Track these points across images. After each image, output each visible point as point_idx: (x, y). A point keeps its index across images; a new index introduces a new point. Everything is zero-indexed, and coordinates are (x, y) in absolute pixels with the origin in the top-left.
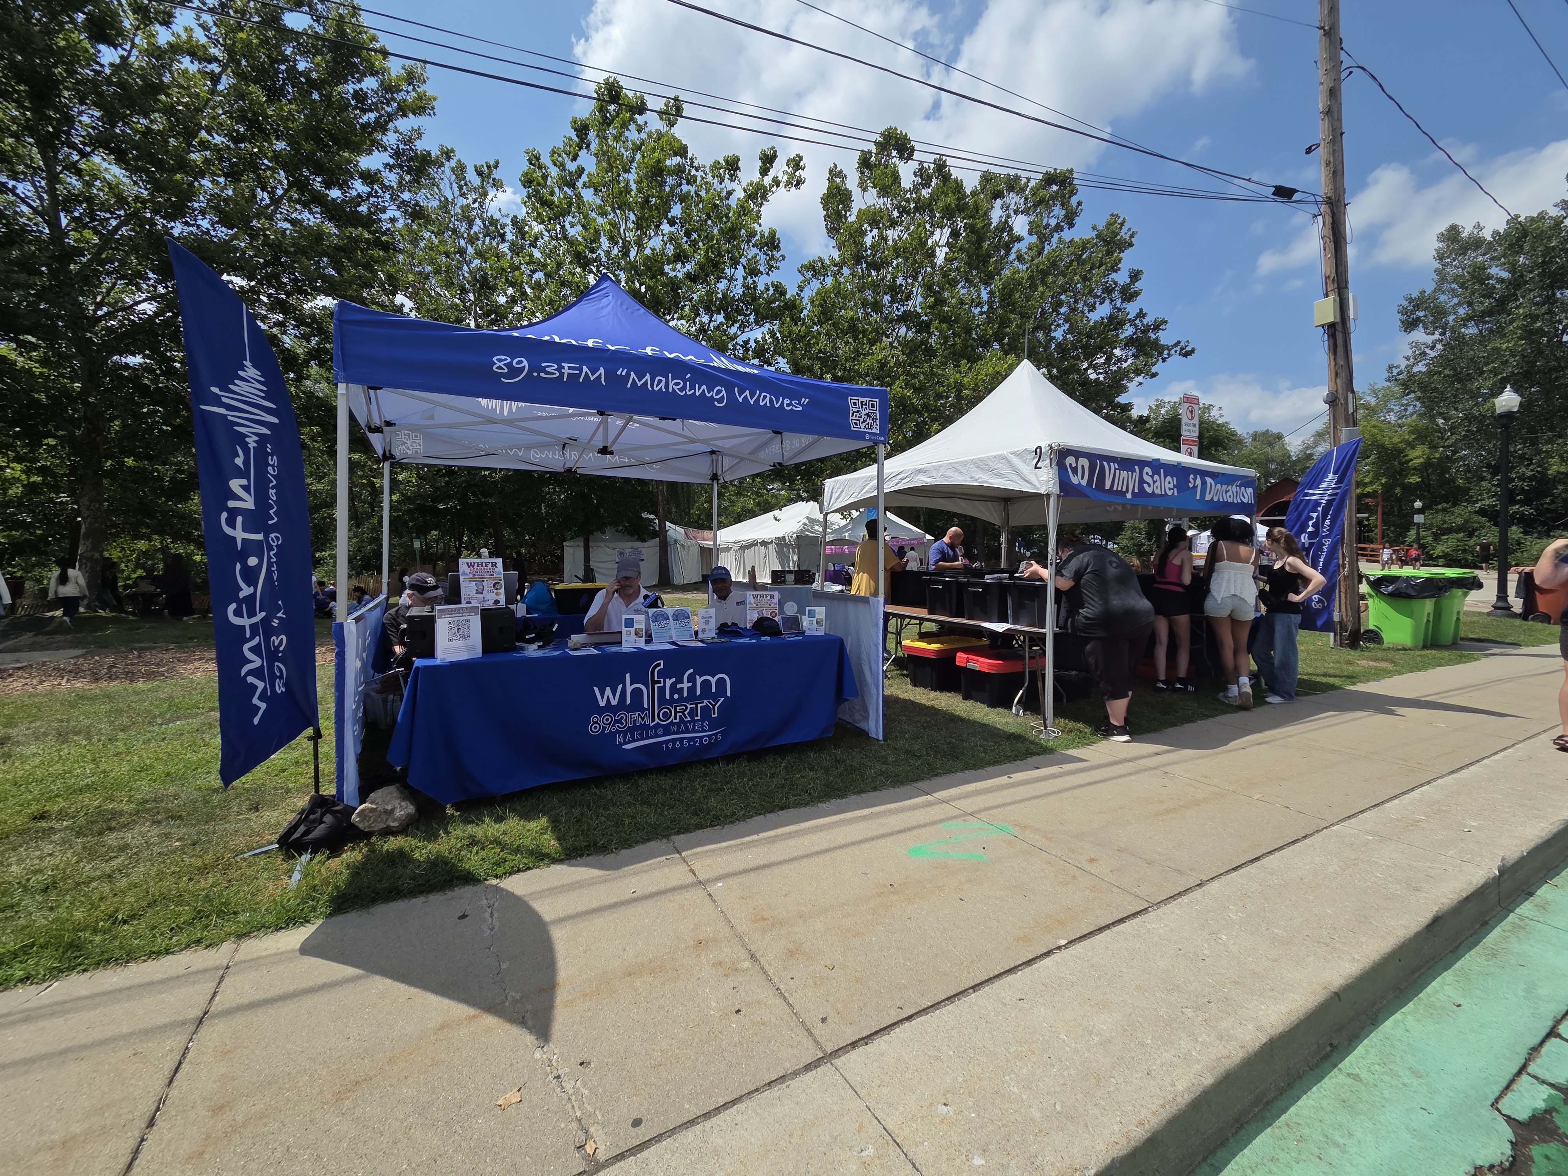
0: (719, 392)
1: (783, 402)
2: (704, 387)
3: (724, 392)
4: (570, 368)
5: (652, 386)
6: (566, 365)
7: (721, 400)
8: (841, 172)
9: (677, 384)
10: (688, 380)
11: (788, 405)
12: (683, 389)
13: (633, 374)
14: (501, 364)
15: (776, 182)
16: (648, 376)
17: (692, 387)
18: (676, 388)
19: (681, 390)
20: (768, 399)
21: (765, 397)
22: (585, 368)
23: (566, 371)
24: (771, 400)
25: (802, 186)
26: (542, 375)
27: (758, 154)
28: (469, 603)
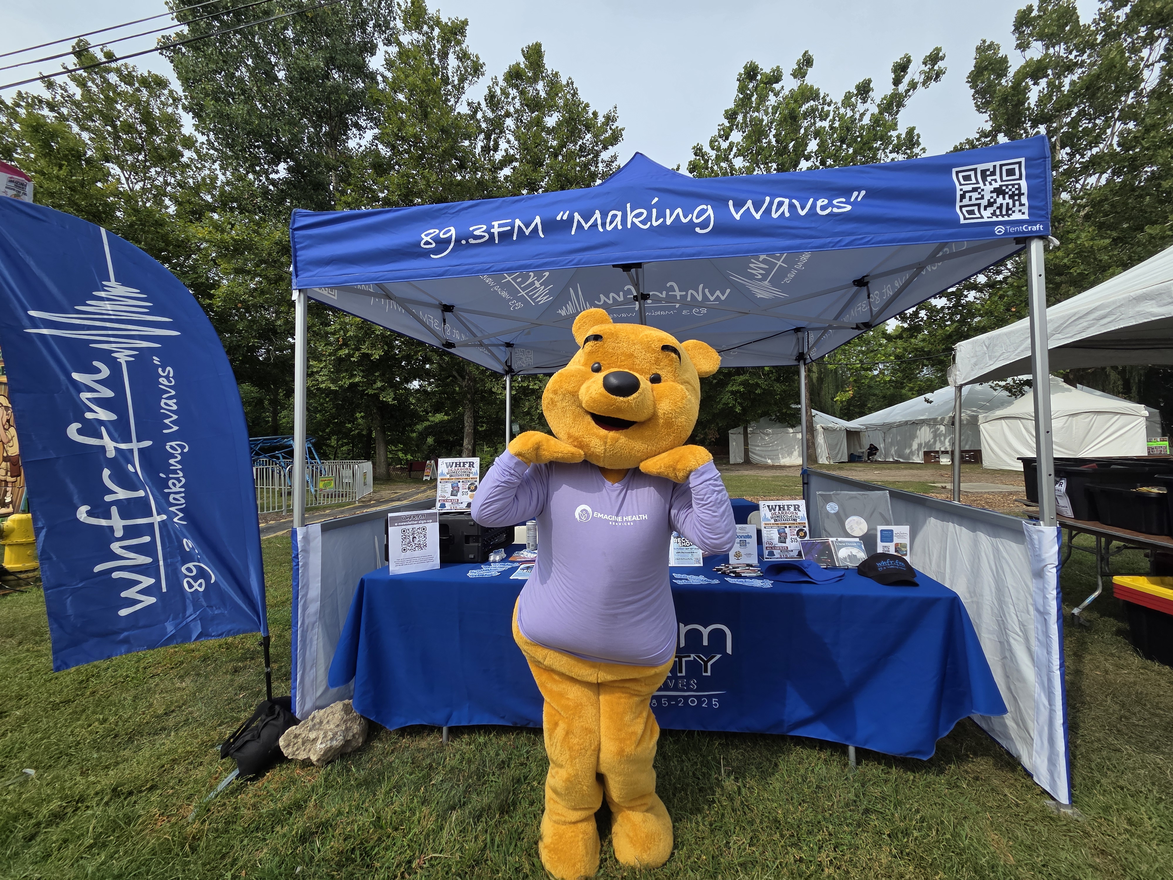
0: (703, 211)
1: (814, 206)
2: (679, 211)
3: (710, 211)
4: (500, 226)
5: (604, 225)
6: (496, 224)
7: (704, 225)
8: (992, 43)
9: (637, 216)
10: (655, 206)
11: (823, 208)
12: (649, 218)
13: (577, 217)
14: (428, 239)
15: (913, 85)
16: (597, 215)
17: (661, 215)
18: (636, 221)
19: (643, 222)
20: (785, 208)
21: (780, 204)
22: (518, 222)
23: (496, 230)
24: (792, 206)
25: (943, 77)
26: (472, 241)
27: (891, 66)
28: (443, 506)
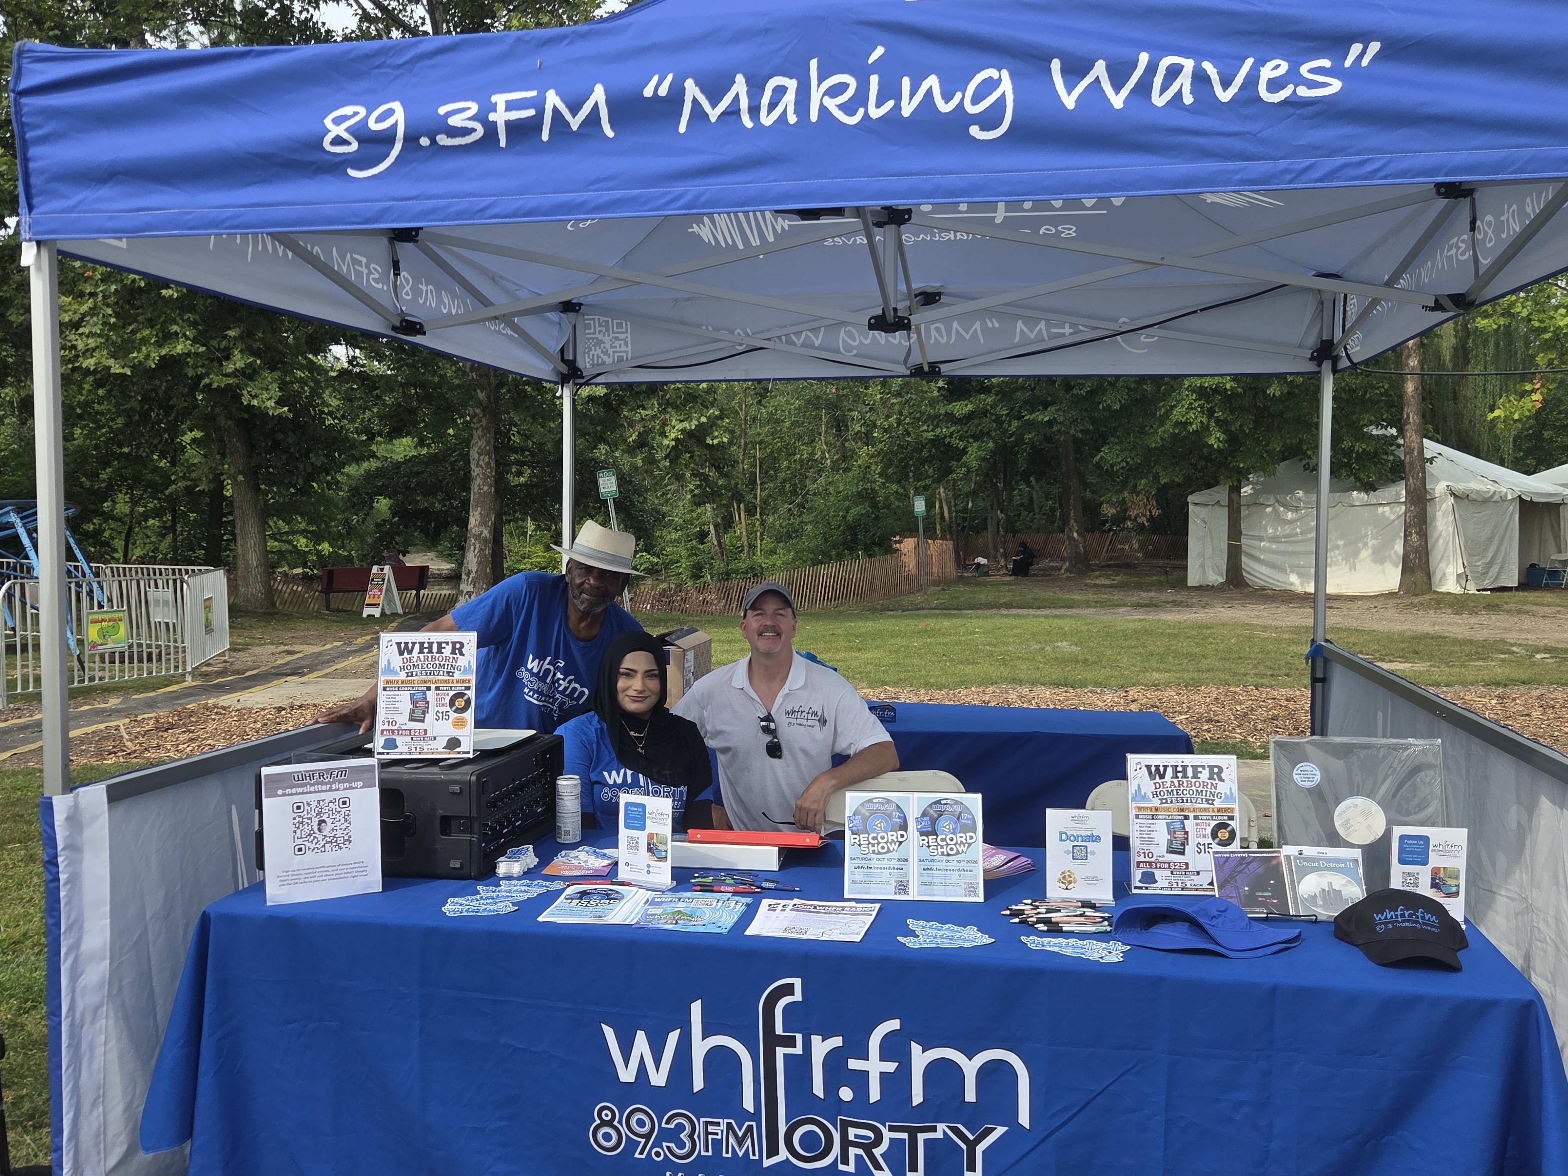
0: (990, 85)
1: (1252, 80)
2: (932, 82)
3: (1006, 86)
4: (510, 106)
5: (754, 111)
6: (500, 99)
7: (989, 120)
9: (835, 91)
10: (875, 67)
11: (1274, 85)
12: (860, 99)
13: (691, 88)
14: (341, 130)
16: (740, 86)
17: (889, 91)
18: (831, 104)
19: (848, 108)
20: (1184, 82)
21: (1174, 72)
22: (552, 99)
23: (500, 117)
24: (1200, 79)
26: (443, 140)
28: (391, 744)
